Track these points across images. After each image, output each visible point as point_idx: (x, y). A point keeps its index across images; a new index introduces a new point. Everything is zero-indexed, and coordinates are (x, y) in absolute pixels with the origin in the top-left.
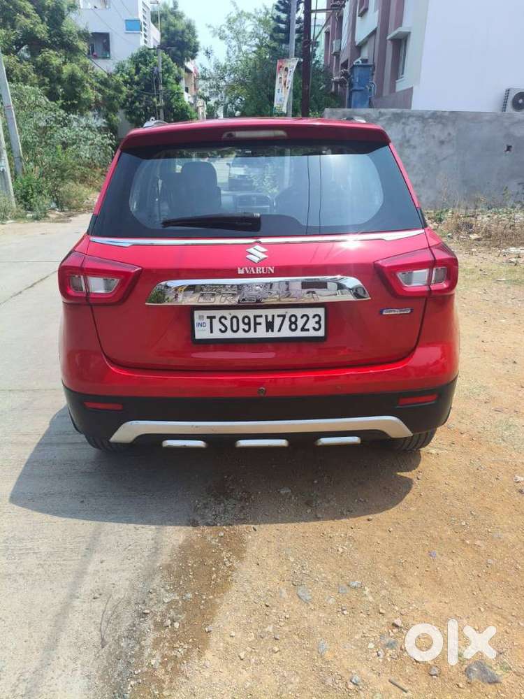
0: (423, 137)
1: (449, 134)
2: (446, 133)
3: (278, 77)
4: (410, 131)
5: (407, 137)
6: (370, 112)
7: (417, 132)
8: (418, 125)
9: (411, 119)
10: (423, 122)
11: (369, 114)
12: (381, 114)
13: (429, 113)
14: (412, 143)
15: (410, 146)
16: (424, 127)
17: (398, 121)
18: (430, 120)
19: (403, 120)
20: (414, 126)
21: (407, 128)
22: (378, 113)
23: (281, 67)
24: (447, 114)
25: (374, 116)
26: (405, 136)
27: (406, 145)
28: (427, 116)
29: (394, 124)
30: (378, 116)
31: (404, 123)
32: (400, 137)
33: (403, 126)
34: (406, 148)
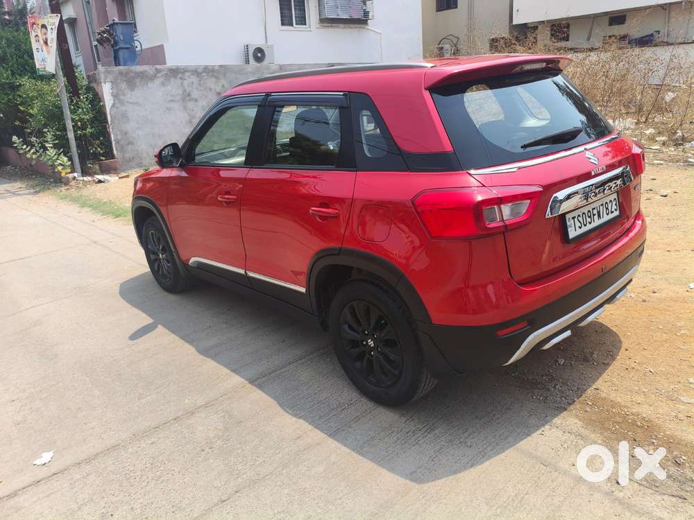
0: (201, 90)
1: (223, 86)
2: (220, 85)
3: (33, 35)
4: (188, 85)
5: (187, 91)
6: (145, 69)
7: (195, 86)
8: (194, 79)
9: (187, 74)
10: (198, 76)
11: (145, 71)
12: (158, 71)
13: (202, 67)
14: (193, 96)
15: (191, 100)
16: (200, 81)
17: (175, 77)
18: (204, 74)
19: (180, 76)
20: (192, 80)
21: (186, 83)
22: (154, 70)
23: (34, 24)
24: (217, 68)
25: (151, 72)
26: (185, 91)
27: (188, 98)
28: (200, 71)
29: (172, 80)
30: (155, 72)
31: (181, 78)
32: (181, 92)
33: (181, 81)
34: (189, 101)
